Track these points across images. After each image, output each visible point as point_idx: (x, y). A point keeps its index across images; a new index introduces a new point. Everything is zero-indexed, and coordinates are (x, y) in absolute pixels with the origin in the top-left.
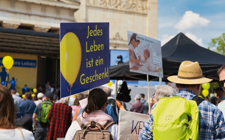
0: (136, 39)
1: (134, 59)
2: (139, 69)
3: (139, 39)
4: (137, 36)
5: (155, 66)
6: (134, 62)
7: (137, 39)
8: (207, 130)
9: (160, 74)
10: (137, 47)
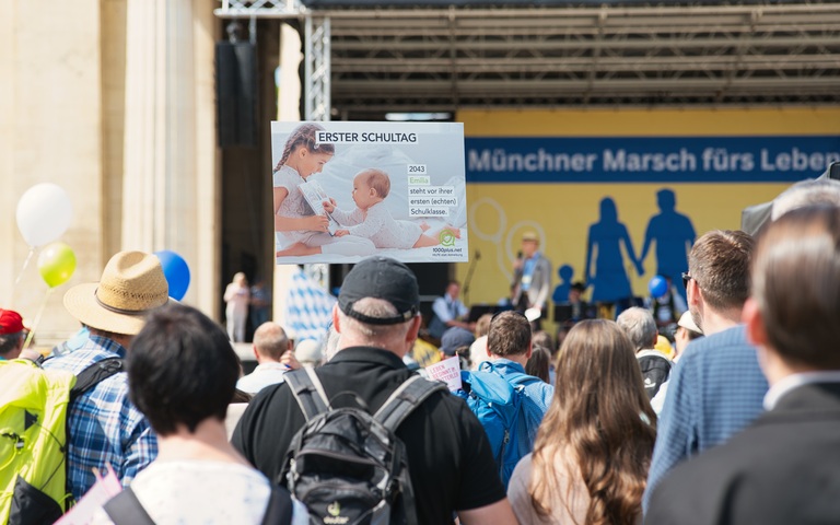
0: (312, 143)
1: (299, 217)
2: (324, 248)
3: (329, 142)
4: (317, 133)
5: (420, 223)
6: (297, 230)
7: (318, 142)
8: (103, 453)
9: (445, 251)
10: (319, 170)
